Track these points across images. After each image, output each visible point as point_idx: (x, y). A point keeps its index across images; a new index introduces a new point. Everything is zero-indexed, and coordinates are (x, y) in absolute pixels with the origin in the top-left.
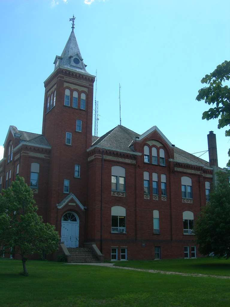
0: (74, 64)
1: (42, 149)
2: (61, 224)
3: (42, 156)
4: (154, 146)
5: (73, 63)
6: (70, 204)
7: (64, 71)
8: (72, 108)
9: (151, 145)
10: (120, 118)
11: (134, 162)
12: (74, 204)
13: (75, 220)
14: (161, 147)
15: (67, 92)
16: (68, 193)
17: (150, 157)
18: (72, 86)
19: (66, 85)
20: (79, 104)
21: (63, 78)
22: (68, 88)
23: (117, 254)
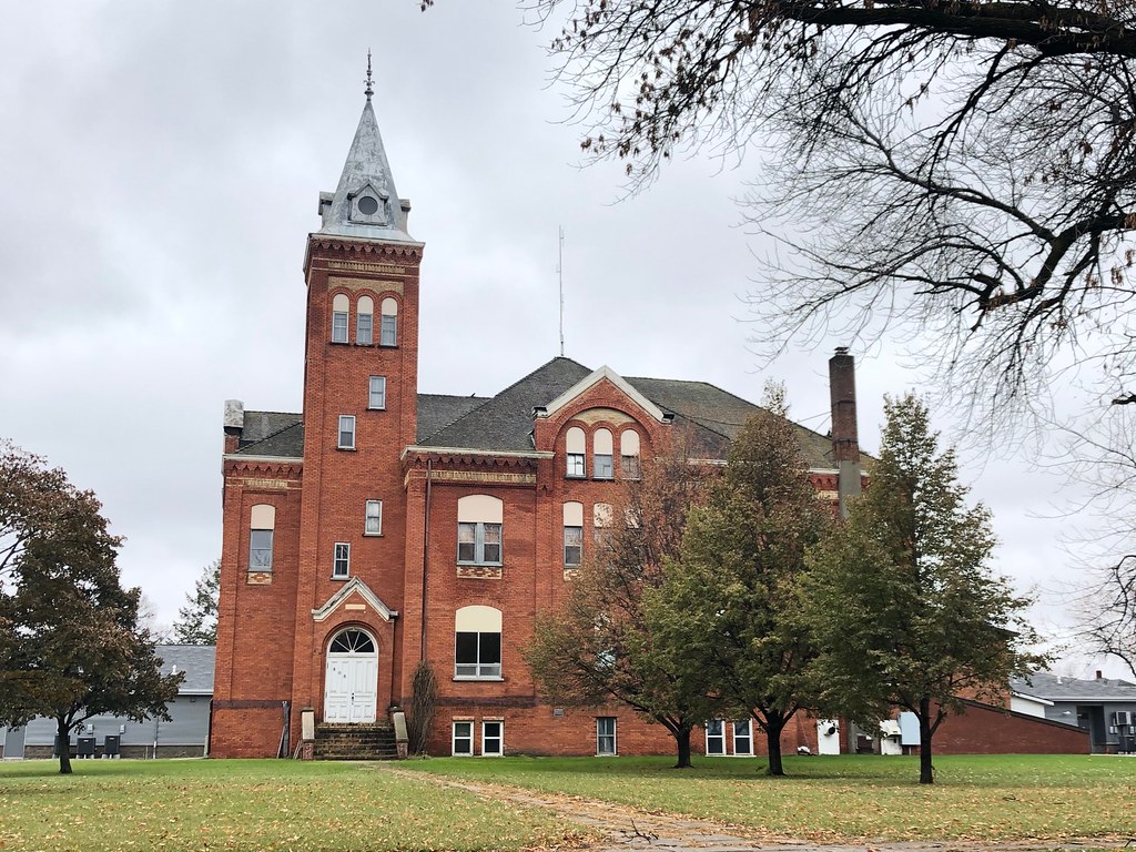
0: (362, 217)
1: (280, 466)
2: (325, 660)
3: (283, 484)
4: (601, 425)
5: (358, 215)
6: (348, 607)
7: (326, 246)
8: (355, 345)
9: (590, 423)
10: (562, 336)
11: (529, 479)
12: (363, 607)
13: (370, 648)
14: (626, 427)
15: (341, 303)
16: (346, 577)
17: (588, 458)
18: (356, 284)
19: (335, 282)
20: (377, 331)
21: (325, 264)
22: (342, 290)
23: (471, 738)
